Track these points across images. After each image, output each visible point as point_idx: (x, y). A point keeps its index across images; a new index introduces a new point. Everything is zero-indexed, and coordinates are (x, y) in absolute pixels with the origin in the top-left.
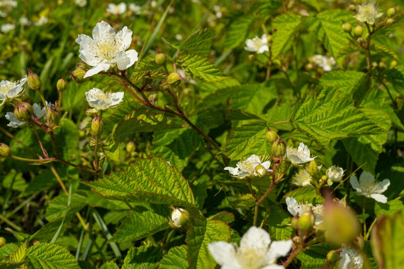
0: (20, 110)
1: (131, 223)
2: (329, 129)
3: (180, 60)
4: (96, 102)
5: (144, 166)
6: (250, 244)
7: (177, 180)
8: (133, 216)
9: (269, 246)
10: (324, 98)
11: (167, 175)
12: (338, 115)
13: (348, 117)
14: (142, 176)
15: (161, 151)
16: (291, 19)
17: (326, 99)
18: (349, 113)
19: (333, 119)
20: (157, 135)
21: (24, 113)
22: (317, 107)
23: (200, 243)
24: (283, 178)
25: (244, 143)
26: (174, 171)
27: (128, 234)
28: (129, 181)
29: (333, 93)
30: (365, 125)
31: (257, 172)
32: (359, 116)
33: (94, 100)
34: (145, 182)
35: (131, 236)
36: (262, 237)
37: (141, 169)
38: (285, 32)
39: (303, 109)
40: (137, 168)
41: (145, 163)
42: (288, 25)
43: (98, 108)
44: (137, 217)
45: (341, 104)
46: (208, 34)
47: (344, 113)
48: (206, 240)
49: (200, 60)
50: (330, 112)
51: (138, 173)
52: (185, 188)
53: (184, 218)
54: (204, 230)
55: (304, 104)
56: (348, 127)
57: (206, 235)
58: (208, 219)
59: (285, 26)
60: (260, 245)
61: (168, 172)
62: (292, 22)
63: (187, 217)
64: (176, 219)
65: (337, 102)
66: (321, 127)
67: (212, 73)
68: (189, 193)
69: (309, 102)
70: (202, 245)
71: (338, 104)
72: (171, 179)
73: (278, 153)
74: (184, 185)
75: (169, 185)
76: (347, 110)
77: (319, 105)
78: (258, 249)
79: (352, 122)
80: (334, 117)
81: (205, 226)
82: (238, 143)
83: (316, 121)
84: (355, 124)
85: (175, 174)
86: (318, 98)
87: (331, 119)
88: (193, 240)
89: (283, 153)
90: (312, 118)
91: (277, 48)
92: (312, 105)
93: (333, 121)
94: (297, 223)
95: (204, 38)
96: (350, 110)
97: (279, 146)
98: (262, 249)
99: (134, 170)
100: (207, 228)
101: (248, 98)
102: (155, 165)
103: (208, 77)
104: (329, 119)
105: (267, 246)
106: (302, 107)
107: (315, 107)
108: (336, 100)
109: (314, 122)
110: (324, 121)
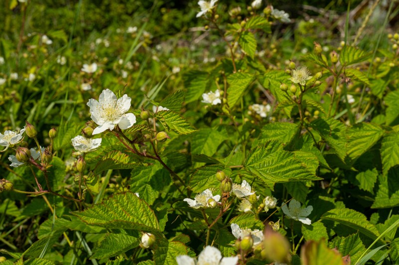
0: (20, 153)
1: (108, 244)
2: (274, 174)
3: (160, 115)
4: (80, 147)
5: (120, 199)
7: (145, 210)
8: (109, 238)
9: (221, 261)
10: (271, 149)
11: (137, 207)
12: (282, 163)
13: (289, 165)
14: (118, 207)
15: (137, 185)
16: (242, 77)
17: (273, 150)
18: (290, 162)
19: (277, 166)
20: (134, 172)
21: (24, 156)
22: (265, 156)
23: (164, 260)
24: (229, 208)
25: (205, 180)
26: (143, 203)
27: (106, 252)
28: (108, 211)
29: (278, 146)
30: (303, 172)
31: (209, 205)
32: (298, 165)
33: (79, 145)
34: (120, 212)
35: (108, 254)
36: (215, 253)
37: (117, 202)
38: (238, 86)
39: (254, 157)
40: (114, 201)
41: (120, 197)
42: (240, 81)
43: (82, 151)
44: (113, 238)
45: (284, 155)
46: (181, 94)
47: (286, 162)
48: (168, 257)
50: (275, 160)
51: (115, 205)
52: (151, 216)
53: (151, 240)
54: (167, 249)
55: (255, 153)
56: (289, 173)
57: (168, 254)
58: (169, 240)
59: (237, 82)
60: (214, 260)
61: (138, 204)
62: (243, 78)
63: (153, 240)
64: (145, 242)
65: (281, 153)
66: (268, 172)
67: (184, 127)
68: (155, 220)
69: (259, 152)
70: (166, 261)
71: (282, 155)
72: (140, 209)
73: (226, 189)
74: (151, 214)
75: (139, 214)
76: (289, 160)
77: (267, 154)
78: (213, 262)
79: (292, 170)
80: (278, 165)
81: (167, 246)
82: (200, 180)
83: (264, 167)
84: (294, 171)
85: (144, 206)
86: (267, 149)
87: (276, 166)
88: (158, 258)
89: (229, 189)
90: (261, 165)
91: (232, 99)
92: (261, 154)
93: (277, 168)
95: (177, 97)
96: (291, 160)
97: (227, 184)
98: (216, 263)
99: (112, 203)
100: (169, 248)
101: (203, 140)
102: (128, 198)
103: (181, 130)
104: (274, 166)
105: (219, 260)
106: (253, 155)
107: (263, 156)
108: (281, 151)
109: (262, 168)
110: (270, 167)
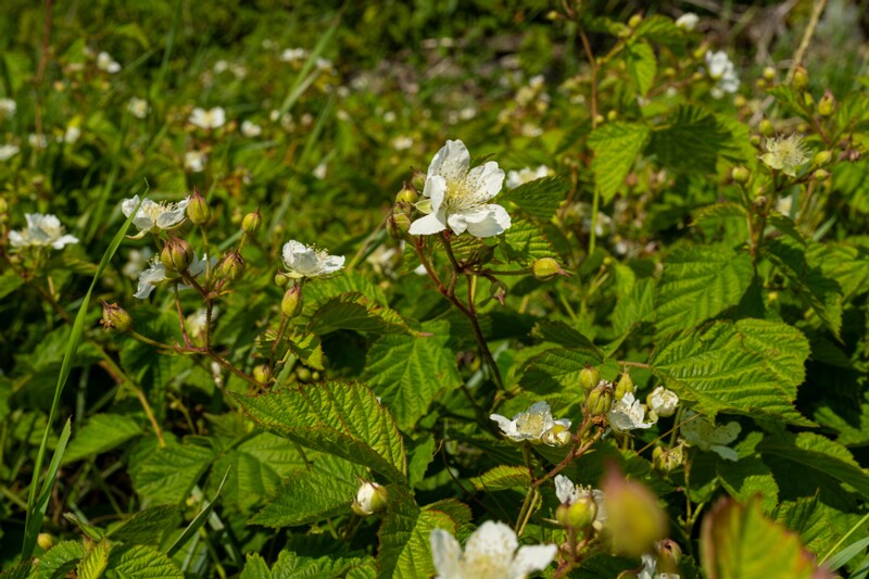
2: (711, 395)
6: (483, 547)
7: (385, 432)
9: (516, 552)
10: (712, 341)
11: (371, 420)
12: (731, 376)
13: (748, 382)
15: (380, 382)
17: (714, 345)
18: (751, 376)
19: (721, 380)
22: (694, 355)
23: (402, 544)
24: (589, 449)
26: (384, 415)
29: (730, 337)
30: (775, 403)
31: (556, 437)
32: (767, 386)
36: (503, 536)
39: (672, 350)
45: (740, 359)
47: (742, 376)
48: (413, 542)
49: (528, 229)
50: (717, 366)
52: (395, 448)
53: (379, 499)
54: (412, 525)
55: (675, 344)
56: (742, 400)
57: (413, 533)
60: (500, 549)
61: (374, 414)
63: (383, 498)
64: (364, 500)
65: (733, 354)
66: (697, 388)
68: (400, 458)
69: (683, 342)
70: (406, 548)
71: (735, 358)
72: (375, 427)
73: (598, 409)
74: (396, 443)
75: (371, 435)
76: (749, 371)
77: (701, 351)
78: (498, 555)
80: (724, 378)
81: (416, 517)
83: (691, 376)
84: (756, 398)
85: (385, 421)
86: (702, 339)
87: (718, 378)
88: (390, 536)
89: (606, 409)
90: (685, 371)
92: (688, 348)
93: (719, 384)
94: (566, 516)
96: (755, 371)
97: (602, 398)
98: (504, 557)
100: (419, 522)
102: (355, 397)
104: (713, 379)
105: (512, 551)
106: (670, 347)
107: (692, 352)
108: (733, 350)
109: (686, 377)
110: (704, 380)
